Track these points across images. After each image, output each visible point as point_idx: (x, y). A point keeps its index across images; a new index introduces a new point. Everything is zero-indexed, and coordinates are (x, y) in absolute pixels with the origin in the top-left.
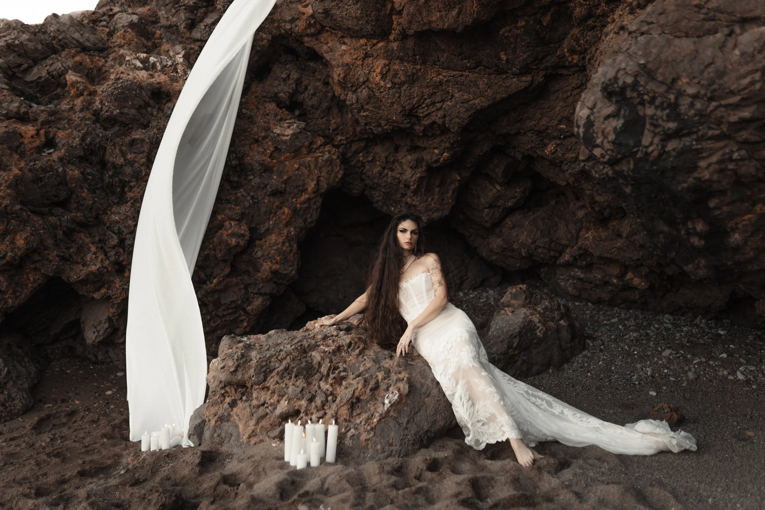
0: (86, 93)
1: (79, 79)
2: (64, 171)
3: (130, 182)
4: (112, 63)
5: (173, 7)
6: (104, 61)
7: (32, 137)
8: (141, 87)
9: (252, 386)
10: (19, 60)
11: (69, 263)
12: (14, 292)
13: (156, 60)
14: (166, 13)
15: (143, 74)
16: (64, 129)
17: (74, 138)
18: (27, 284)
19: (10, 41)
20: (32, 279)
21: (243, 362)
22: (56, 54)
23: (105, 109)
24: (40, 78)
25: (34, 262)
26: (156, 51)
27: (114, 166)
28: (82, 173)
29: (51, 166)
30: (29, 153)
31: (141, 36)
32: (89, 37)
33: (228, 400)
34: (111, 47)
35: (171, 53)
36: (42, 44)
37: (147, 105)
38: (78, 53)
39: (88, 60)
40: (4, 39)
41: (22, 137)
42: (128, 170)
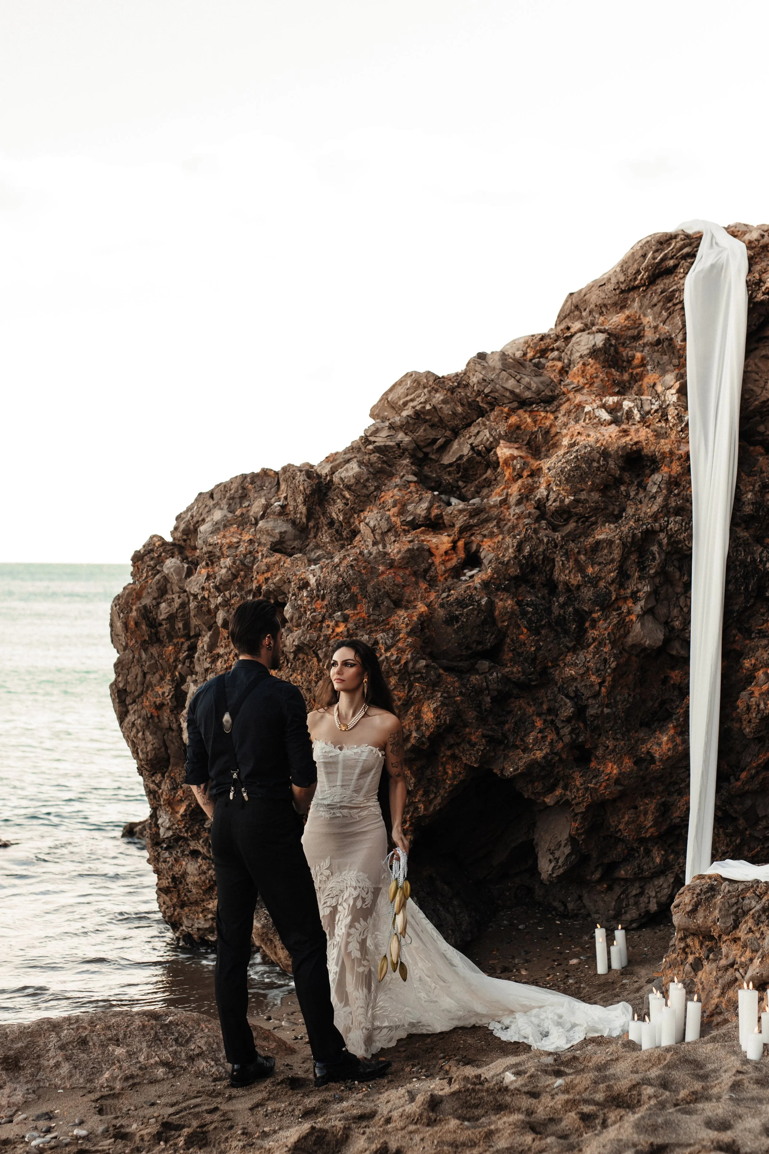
0: (525, 474)
1: (516, 453)
2: (491, 603)
3: (591, 612)
4: (565, 419)
5: (664, 308)
6: (552, 417)
7: (446, 553)
8: (605, 454)
9: (720, 936)
10: (432, 434)
11: (502, 747)
12: (426, 793)
13: (631, 405)
14: (654, 319)
15: (613, 429)
16: (492, 535)
17: (507, 549)
18: (444, 781)
19: (418, 408)
20: (450, 772)
21: (707, 899)
22: (483, 416)
23: (552, 496)
24: (461, 457)
25: (450, 747)
26: (635, 388)
27: (568, 588)
28: (519, 603)
29: (471, 596)
30: (442, 579)
31: (610, 367)
32: (530, 384)
33: (691, 959)
34: (564, 394)
35: (659, 389)
36: (462, 405)
37: (619, 481)
38: (513, 411)
39: (529, 420)
40: (412, 404)
41: (432, 554)
42: (588, 593)
